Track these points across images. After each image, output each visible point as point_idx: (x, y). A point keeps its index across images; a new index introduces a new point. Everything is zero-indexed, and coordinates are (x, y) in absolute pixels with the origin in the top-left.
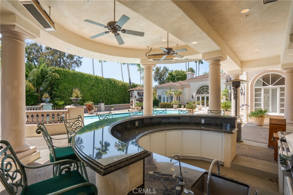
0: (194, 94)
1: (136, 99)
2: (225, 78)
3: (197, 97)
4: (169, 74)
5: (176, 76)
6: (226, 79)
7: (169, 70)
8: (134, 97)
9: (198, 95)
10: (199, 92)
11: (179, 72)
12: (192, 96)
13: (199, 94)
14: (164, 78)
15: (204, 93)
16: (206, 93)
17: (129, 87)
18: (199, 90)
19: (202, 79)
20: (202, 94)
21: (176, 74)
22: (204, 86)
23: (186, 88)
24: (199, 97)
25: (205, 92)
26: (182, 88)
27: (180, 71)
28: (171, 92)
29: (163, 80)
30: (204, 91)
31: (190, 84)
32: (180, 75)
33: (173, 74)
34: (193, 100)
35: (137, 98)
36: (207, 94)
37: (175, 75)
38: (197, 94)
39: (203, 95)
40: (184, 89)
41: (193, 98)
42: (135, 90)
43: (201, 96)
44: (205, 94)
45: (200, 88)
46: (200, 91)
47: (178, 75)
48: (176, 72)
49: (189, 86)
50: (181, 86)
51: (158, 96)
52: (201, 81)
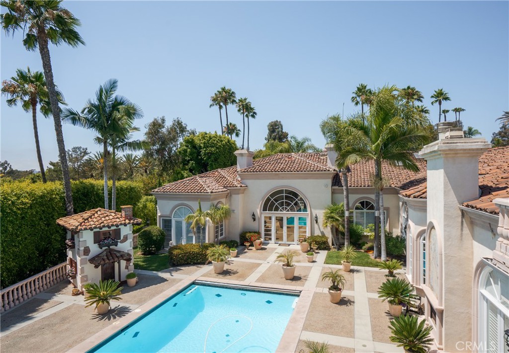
0: (258, 212)
1: (88, 257)
2: (331, 176)
3: (266, 218)
4: (187, 141)
5: (204, 147)
6: (332, 178)
7: (188, 128)
8: (82, 252)
9: (268, 213)
10: (269, 205)
11: (210, 138)
12: (254, 215)
13: (270, 210)
14: (170, 150)
15: (283, 209)
16: (286, 208)
17: (62, 198)
18: (268, 200)
19: (277, 174)
20: (277, 209)
21: (204, 143)
22: (281, 192)
23: (238, 194)
24: (270, 218)
25: (284, 207)
26: (229, 196)
27: (214, 137)
28: (202, 217)
29: (169, 153)
30: (282, 204)
31: (249, 182)
32: (213, 147)
33: (197, 141)
34: (254, 225)
35: (91, 255)
36: (288, 211)
37: (202, 145)
38: (265, 209)
39: (279, 214)
40: (233, 195)
41: (254, 220)
42: (86, 229)
43: (274, 215)
44: (284, 212)
45: (272, 195)
46: (273, 204)
47: (208, 147)
48: (204, 138)
49: (245, 189)
50: (225, 189)
51: (161, 218)
52: (273, 179)
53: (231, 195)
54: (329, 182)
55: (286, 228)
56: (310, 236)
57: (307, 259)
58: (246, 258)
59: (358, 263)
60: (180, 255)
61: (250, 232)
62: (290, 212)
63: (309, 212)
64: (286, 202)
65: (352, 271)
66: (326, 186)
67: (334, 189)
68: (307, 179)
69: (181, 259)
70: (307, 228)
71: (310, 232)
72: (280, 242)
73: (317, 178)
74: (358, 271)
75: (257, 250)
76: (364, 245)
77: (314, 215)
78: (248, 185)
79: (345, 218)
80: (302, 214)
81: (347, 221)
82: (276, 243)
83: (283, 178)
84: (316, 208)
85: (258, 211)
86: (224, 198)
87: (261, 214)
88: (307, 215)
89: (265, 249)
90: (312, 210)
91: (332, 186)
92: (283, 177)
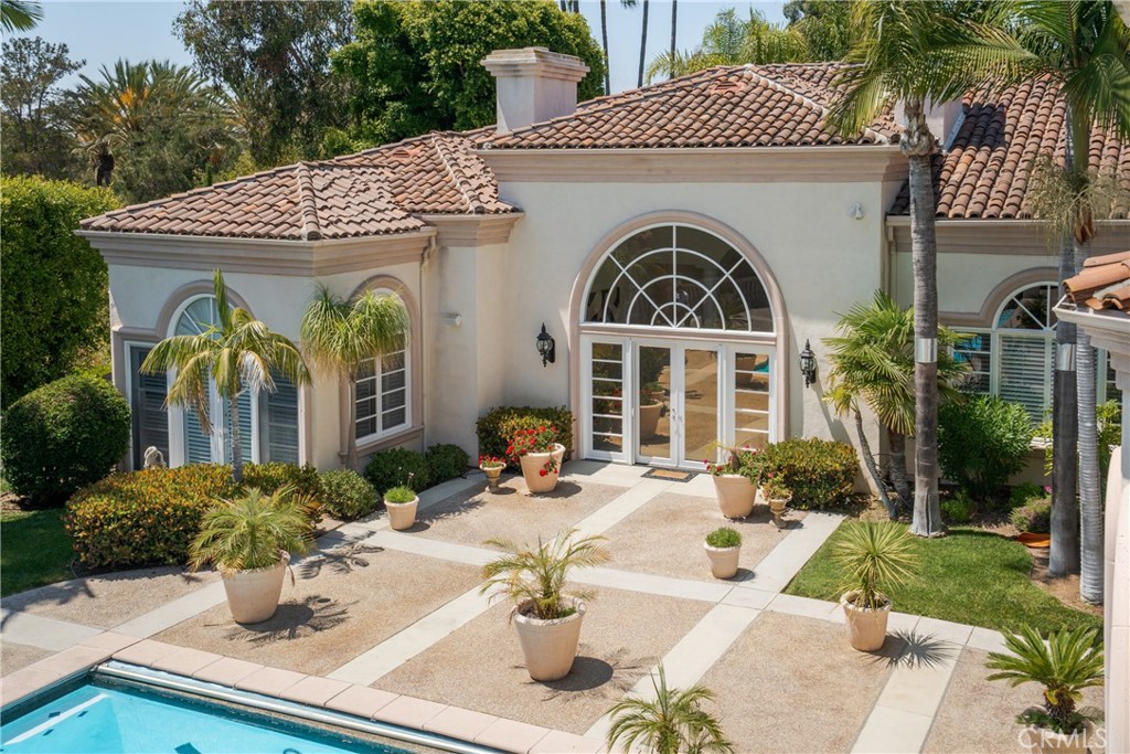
0: (566, 320)
2: (882, 167)
3: (598, 349)
6: (887, 178)
9: (607, 332)
10: (606, 300)
12: (544, 336)
13: (616, 315)
15: (669, 311)
16: (682, 312)
18: (607, 271)
19: (642, 158)
20: (643, 315)
22: (662, 236)
23: (473, 243)
24: (616, 351)
25: (675, 304)
26: (432, 250)
30: (661, 292)
31: (527, 192)
34: (546, 383)
36: (690, 322)
38: (593, 316)
39: (651, 335)
40: (453, 250)
41: (550, 356)
43: (631, 338)
44: (674, 328)
45: (623, 252)
46: (626, 289)
49: (511, 224)
50: (412, 222)
51: (127, 344)
52: (629, 178)
53: (443, 250)
54: (873, 195)
55: (683, 395)
56: (782, 439)
57: (709, 564)
58: (448, 536)
59: (948, 600)
60: (109, 522)
61: (523, 412)
62: (698, 330)
63: (777, 332)
64: (682, 285)
65: (893, 648)
66: (859, 212)
67: (895, 229)
68: (771, 179)
69: (121, 542)
70: (772, 403)
71: (782, 424)
72: (656, 461)
73: (816, 178)
74: (924, 651)
75: (535, 494)
76: (1021, 503)
77: (801, 348)
78: (523, 203)
79: (917, 368)
80: (746, 339)
81: (927, 388)
82: (637, 464)
83: (668, 175)
84: (809, 315)
85: (566, 317)
86: (409, 259)
87: (577, 332)
88: (768, 344)
89: (573, 489)
90: (794, 322)
91: (887, 214)
92: (668, 171)
